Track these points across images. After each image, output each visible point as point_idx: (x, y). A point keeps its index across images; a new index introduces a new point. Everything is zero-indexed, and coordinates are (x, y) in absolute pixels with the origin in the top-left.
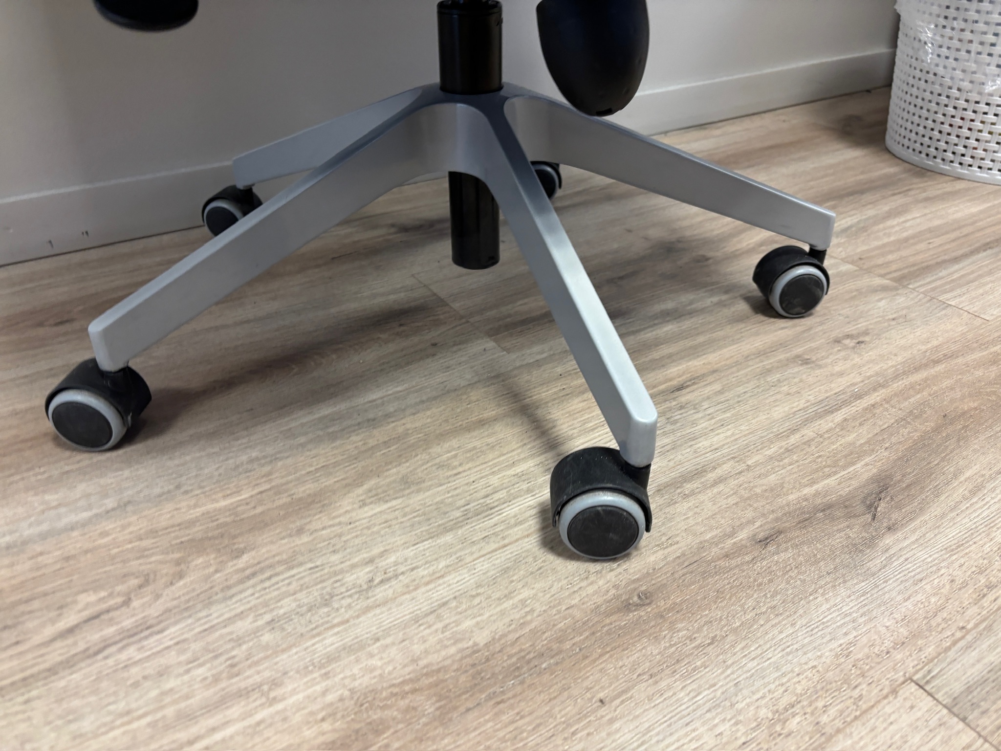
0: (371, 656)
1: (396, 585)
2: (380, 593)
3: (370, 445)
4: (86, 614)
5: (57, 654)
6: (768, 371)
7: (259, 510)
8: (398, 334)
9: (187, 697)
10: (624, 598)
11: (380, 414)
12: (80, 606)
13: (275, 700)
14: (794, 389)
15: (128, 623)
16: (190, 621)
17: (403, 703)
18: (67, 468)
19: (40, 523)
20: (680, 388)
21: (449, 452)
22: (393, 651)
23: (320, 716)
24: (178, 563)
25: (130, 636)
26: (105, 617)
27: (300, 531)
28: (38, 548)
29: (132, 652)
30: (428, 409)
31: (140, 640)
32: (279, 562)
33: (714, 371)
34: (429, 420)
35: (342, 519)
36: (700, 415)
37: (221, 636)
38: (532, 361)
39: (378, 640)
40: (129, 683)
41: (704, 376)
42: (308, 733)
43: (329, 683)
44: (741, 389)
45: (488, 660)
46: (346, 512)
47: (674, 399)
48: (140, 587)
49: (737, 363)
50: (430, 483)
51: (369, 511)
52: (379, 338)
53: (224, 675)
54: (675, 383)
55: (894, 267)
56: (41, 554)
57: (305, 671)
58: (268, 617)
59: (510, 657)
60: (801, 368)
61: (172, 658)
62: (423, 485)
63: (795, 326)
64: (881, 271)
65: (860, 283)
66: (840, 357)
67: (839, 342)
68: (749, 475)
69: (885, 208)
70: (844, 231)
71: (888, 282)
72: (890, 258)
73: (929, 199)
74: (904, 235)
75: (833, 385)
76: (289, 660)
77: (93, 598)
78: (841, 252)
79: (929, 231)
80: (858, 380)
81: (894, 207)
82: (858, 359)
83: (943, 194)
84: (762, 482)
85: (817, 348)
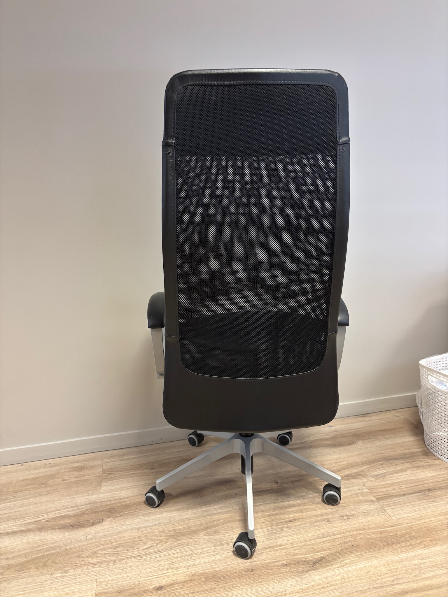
0: (197, 567)
1: (206, 555)
2: (202, 555)
4: (150, 546)
5: (144, 552)
6: (316, 522)
7: (184, 531)
9: (164, 566)
10: (248, 569)
11: (216, 512)
12: (149, 544)
13: (178, 571)
14: (319, 529)
15: (156, 550)
16: (167, 552)
17: (199, 577)
18: (149, 512)
19: (143, 524)
20: (290, 521)
22: (201, 567)
23: (184, 575)
24: (167, 539)
25: (157, 552)
26: (153, 547)
27: (191, 538)
28: (142, 529)
29: (156, 555)
30: (227, 513)
32: (185, 544)
33: (302, 518)
35: (200, 538)
36: (290, 530)
37: (172, 556)
39: (199, 565)
40: (155, 561)
41: (298, 519)
42: (182, 578)
43: (188, 570)
44: (305, 525)
45: (217, 574)
48: (160, 543)
49: (310, 517)
51: (206, 537)
53: (171, 564)
54: (290, 519)
55: (382, 493)
56: (143, 531)
57: (184, 567)
58: (181, 555)
59: (221, 574)
60: (326, 523)
61: (162, 558)
64: (376, 494)
65: (365, 498)
66: (339, 522)
67: (342, 516)
68: (291, 549)
69: (399, 468)
70: (377, 475)
71: (374, 499)
72: (383, 490)
73: (418, 467)
74: (395, 481)
75: (330, 530)
76: (183, 564)
77: (151, 543)
78: (369, 484)
79: (406, 481)
80: (339, 530)
81: (402, 468)
82: (343, 523)
83: (426, 465)
84: (293, 551)
85: (335, 517)
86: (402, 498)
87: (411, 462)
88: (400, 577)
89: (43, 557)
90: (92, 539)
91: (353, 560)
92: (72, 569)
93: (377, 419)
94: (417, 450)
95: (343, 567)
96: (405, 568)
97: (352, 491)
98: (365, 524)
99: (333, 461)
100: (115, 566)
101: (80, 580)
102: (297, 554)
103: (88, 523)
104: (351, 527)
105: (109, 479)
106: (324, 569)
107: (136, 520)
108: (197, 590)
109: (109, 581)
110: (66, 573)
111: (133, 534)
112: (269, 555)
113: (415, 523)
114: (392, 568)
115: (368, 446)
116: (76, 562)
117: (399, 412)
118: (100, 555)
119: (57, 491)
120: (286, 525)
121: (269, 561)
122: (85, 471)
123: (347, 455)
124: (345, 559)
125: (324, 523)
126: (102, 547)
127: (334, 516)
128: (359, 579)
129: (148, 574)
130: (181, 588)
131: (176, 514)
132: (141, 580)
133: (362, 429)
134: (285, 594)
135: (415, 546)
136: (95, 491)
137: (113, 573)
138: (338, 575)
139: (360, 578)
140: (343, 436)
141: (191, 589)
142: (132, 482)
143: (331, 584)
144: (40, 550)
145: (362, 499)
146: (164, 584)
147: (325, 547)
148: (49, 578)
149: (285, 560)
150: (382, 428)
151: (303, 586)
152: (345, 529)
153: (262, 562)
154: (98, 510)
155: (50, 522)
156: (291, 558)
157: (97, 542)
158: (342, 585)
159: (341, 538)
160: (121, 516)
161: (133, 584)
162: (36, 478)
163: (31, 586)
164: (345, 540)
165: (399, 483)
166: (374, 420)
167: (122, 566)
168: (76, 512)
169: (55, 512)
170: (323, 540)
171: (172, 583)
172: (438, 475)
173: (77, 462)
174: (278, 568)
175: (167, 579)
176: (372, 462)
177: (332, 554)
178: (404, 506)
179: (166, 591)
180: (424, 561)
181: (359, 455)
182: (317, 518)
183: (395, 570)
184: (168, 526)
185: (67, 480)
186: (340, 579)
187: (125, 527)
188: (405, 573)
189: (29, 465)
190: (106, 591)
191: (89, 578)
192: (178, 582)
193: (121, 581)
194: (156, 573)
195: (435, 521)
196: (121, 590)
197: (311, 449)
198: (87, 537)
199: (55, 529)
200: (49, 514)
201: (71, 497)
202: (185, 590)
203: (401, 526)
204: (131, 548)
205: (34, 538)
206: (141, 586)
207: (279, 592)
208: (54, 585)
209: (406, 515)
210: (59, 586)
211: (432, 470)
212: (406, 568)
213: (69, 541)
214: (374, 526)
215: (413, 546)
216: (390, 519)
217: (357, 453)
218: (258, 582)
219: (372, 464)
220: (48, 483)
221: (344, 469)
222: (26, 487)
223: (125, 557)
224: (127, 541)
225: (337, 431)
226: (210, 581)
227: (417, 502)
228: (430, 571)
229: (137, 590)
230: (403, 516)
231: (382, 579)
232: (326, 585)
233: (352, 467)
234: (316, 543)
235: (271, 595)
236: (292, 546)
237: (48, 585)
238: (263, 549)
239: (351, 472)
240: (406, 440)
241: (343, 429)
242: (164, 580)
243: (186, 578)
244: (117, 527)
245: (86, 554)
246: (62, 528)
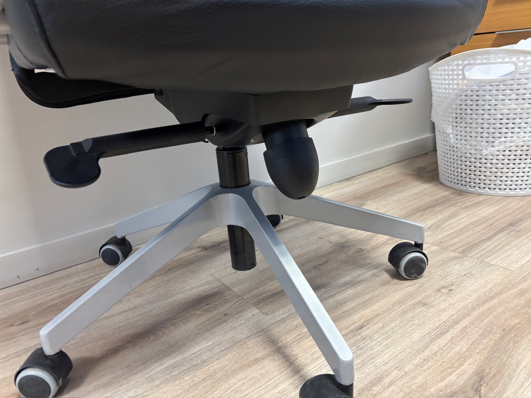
3: (195, 382)
6: (406, 312)
8: (205, 310)
11: (200, 361)
14: (421, 322)
20: (361, 327)
21: (240, 381)
30: (226, 355)
33: (377, 315)
34: (227, 362)
36: (374, 343)
38: (280, 319)
41: (372, 318)
44: (393, 325)
47: (359, 334)
49: (389, 309)
52: (196, 314)
54: (358, 324)
55: (459, 245)
60: (423, 309)
63: (415, 284)
64: (453, 248)
66: (442, 300)
68: (407, 378)
69: (447, 214)
71: (457, 254)
72: (455, 241)
74: (459, 228)
75: (441, 317)
80: (454, 312)
82: (451, 300)
84: (415, 382)
85: (429, 296)
93: (367, 179)
98: (483, 290)
102: (426, 383)
104: (468, 301)
115: (384, 203)
127: (426, 294)
133: (360, 191)
147: (464, 351)
152: (463, 307)
159: (471, 324)
164: (483, 325)
165: (466, 228)
166: (365, 181)
170: (448, 339)
172: (499, 208)
177: (488, 359)
178: (507, 251)
209: (524, 261)
211: (488, 206)
214: (499, 288)
216: (509, 271)
234: (441, 349)
236: (403, 372)
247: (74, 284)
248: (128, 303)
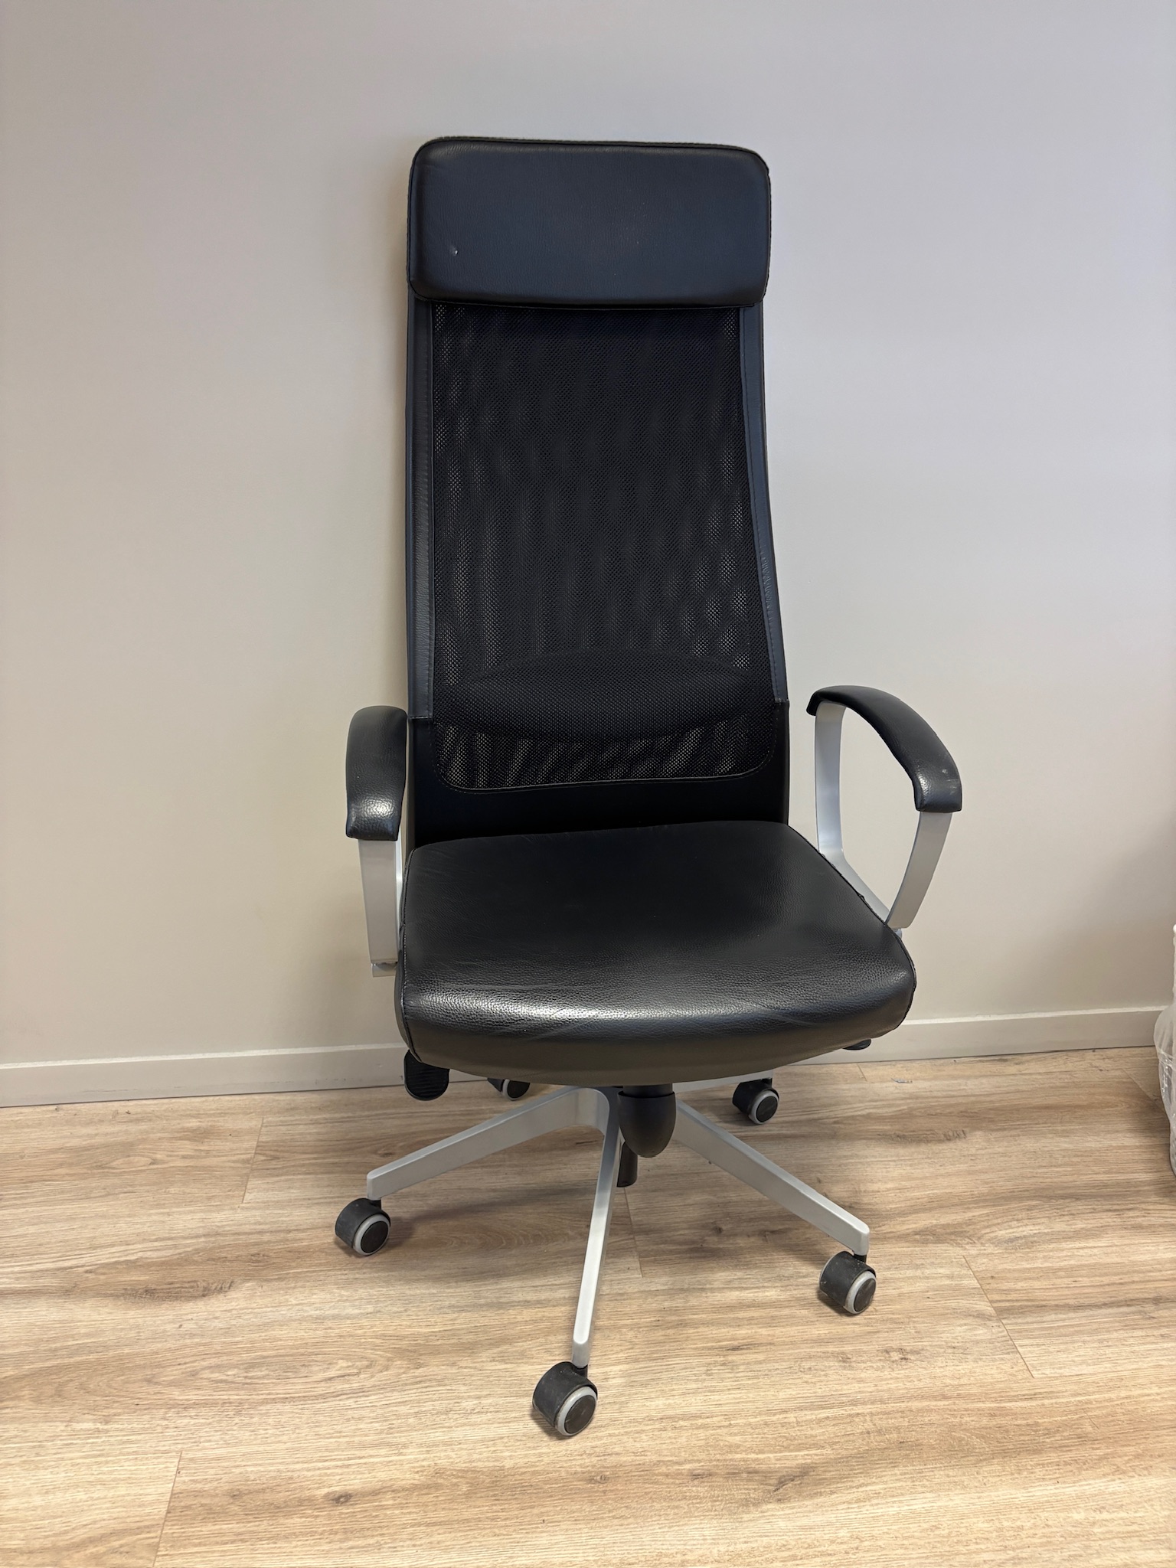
0: (453, 1451)
1: (484, 1417)
2: (474, 1418)
3: (517, 1320)
4: (339, 1372)
5: (321, 1389)
6: (809, 1358)
7: (440, 1342)
8: (581, 1234)
9: (366, 1435)
10: (593, 1474)
11: (535, 1298)
12: (338, 1367)
13: (400, 1454)
14: (813, 1380)
15: (355, 1385)
16: (382, 1396)
17: (455, 1481)
18: (357, 1276)
19: (334, 1307)
20: (735, 1349)
22: (464, 1452)
23: (416, 1470)
24: (389, 1359)
25: (354, 1393)
26: (346, 1377)
27: (454, 1364)
28: (329, 1324)
29: (351, 1402)
31: (357, 1397)
32: (435, 1379)
33: (771, 1344)
35: (478, 1366)
36: (731, 1375)
37: (392, 1411)
38: (655, 1289)
39: (460, 1444)
40: (346, 1418)
41: (760, 1344)
42: (408, 1476)
43: (428, 1456)
44: (777, 1366)
45: (505, 1476)
46: (482, 1362)
47: (724, 1356)
48: (367, 1367)
49: (792, 1343)
50: (535, 1360)
51: (493, 1366)
52: (567, 1234)
53: (385, 1431)
54: (735, 1343)
55: (1014, 1296)
56: (330, 1328)
57: (420, 1445)
58: (416, 1410)
59: (516, 1480)
60: (836, 1364)
61: (366, 1413)
62: (531, 1360)
64: (996, 1297)
65: (964, 1303)
66: (875, 1365)
67: (887, 1352)
68: (725, 1430)
69: (1080, 1225)
70: (1011, 1240)
71: (990, 1310)
72: (1020, 1285)
73: (1138, 1228)
74: (1062, 1264)
75: (845, 1387)
76: (416, 1436)
77: (345, 1365)
78: (982, 1264)
79: (1092, 1267)
80: (870, 1390)
81: (1090, 1226)
82: (886, 1373)
83: (1161, 1226)
84: (729, 1438)
85: (865, 1352)
86: (1072, 1315)
87: (1115, 1210)
88: (1024, 1555)
89: (58, 1369)
90: (192, 1335)
91: (894, 1485)
92: (124, 1413)
93: (1041, 1071)
94: (1144, 1177)
95: (862, 1504)
96: (1044, 1531)
97: (927, 1278)
98: (948, 1381)
99: (890, 1185)
100: (237, 1420)
101: (141, 1447)
102: (738, 1446)
103: (192, 1287)
104: (908, 1385)
105: (269, 1172)
106: (806, 1503)
107: (318, 1296)
108: (442, 1515)
109: (212, 1459)
110: (107, 1423)
111: (302, 1333)
112: (658, 1442)
113: (1097, 1396)
114: (1006, 1524)
115: (1000, 1150)
116: (139, 1395)
117: (1109, 1058)
118: (205, 1383)
119: (130, 1189)
120: (722, 1359)
121: (655, 1458)
122: (212, 1143)
123: (932, 1170)
124: (874, 1480)
125: (834, 1364)
126: (214, 1361)
127: (865, 1348)
128: (902, 1546)
129: (320, 1454)
130: (401, 1506)
131: (427, 1292)
132: (298, 1466)
133: (993, 1098)
134: (683, 1561)
135: (1085, 1467)
136: (228, 1201)
137: (227, 1437)
138: (843, 1526)
139: (905, 1542)
140: (931, 1114)
141: (425, 1512)
142: (328, 1186)
143: (820, 1549)
144: (56, 1350)
145: (953, 1305)
146: (356, 1487)
147: (822, 1438)
148: (63, 1431)
149: (699, 1461)
150: (1050, 1101)
151: (738, 1546)
152: (889, 1390)
153: (635, 1458)
154: (224, 1255)
155: (96, 1274)
156: (718, 1457)
157: (205, 1345)
158: (850, 1555)
159: (872, 1414)
160: (279, 1279)
161: (275, 1478)
162: (86, 1149)
163: (14, 1448)
164: (883, 1423)
165: (1070, 1271)
166: (1030, 1074)
167: (255, 1420)
168: (170, 1252)
169: (113, 1250)
170: (818, 1416)
171: (378, 1487)
173: (197, 1116)
174: (677, 1482)
175: (366, 1476)
176: (1002, 1198)
177: (837, 1461)
178: (1074, 1342)
179: (357, 1508)
180: (1105, 1515)
181: (970, 1173)
182: (812, 1347)
183: (1011, 1533)
184: (397, 1322)
185: (163, 1162)
186: (846, 1539)
187: (284, 1311)
188: (1042, 1545)
189: (74, 1112)
190: (199, 1486)
191: (163, 1443)
192: (394, 1487)
193: (244, 1463)
194: (340, 1453)
195: (1158, 1397)
196: (238, 1490)
197: (833, 1142)
198: (181, 1326)
199: (106, 1296)
200: (99, 1252)
201: (162, 1210)
202: (410, 1513)
203: (1054, 1401)
204: (290, 1374)
205: (46, 1313)
206: (293, 1485)
207: (666, 1556)
208: (70, 1452)
209: (1076, 1370)
210: (81, 1458)
212: (1046, 1530)
213: (132, 1334)
214: (974, 1390)
215: (1082, 1465)
216: (1027, 1374)
217: (963, 1167)
218: (614, 1517)
219: (1001, 1205)
220: (114, 1164)
221: (916, 1212)
222: (56, 1172)
223: (268, 1397)
224: (282, 1352)
225: (917, 1098)
226: (483, 1495)
227: (1115, 1335)
228: (1118, 1549)
229: (281, 1497)
230: (1066, 1372)
231: (970, 1553)
232: (803, 1551)
233: (942, 1207)
234: (798, 1423)
235: (643, 1559)
236: (727, 1423)
237: (54, 1451)
238: (644, 1419)
239: (934, 1222)
240: (1114, 1143)
241: (935, 1094)
242: (359, 1477)
243: (418, 1479)
244: (265, 1309)
245: (172, 1373)
246: (123, 1295)
247: (459, 1115)
248: (503, 1178)
